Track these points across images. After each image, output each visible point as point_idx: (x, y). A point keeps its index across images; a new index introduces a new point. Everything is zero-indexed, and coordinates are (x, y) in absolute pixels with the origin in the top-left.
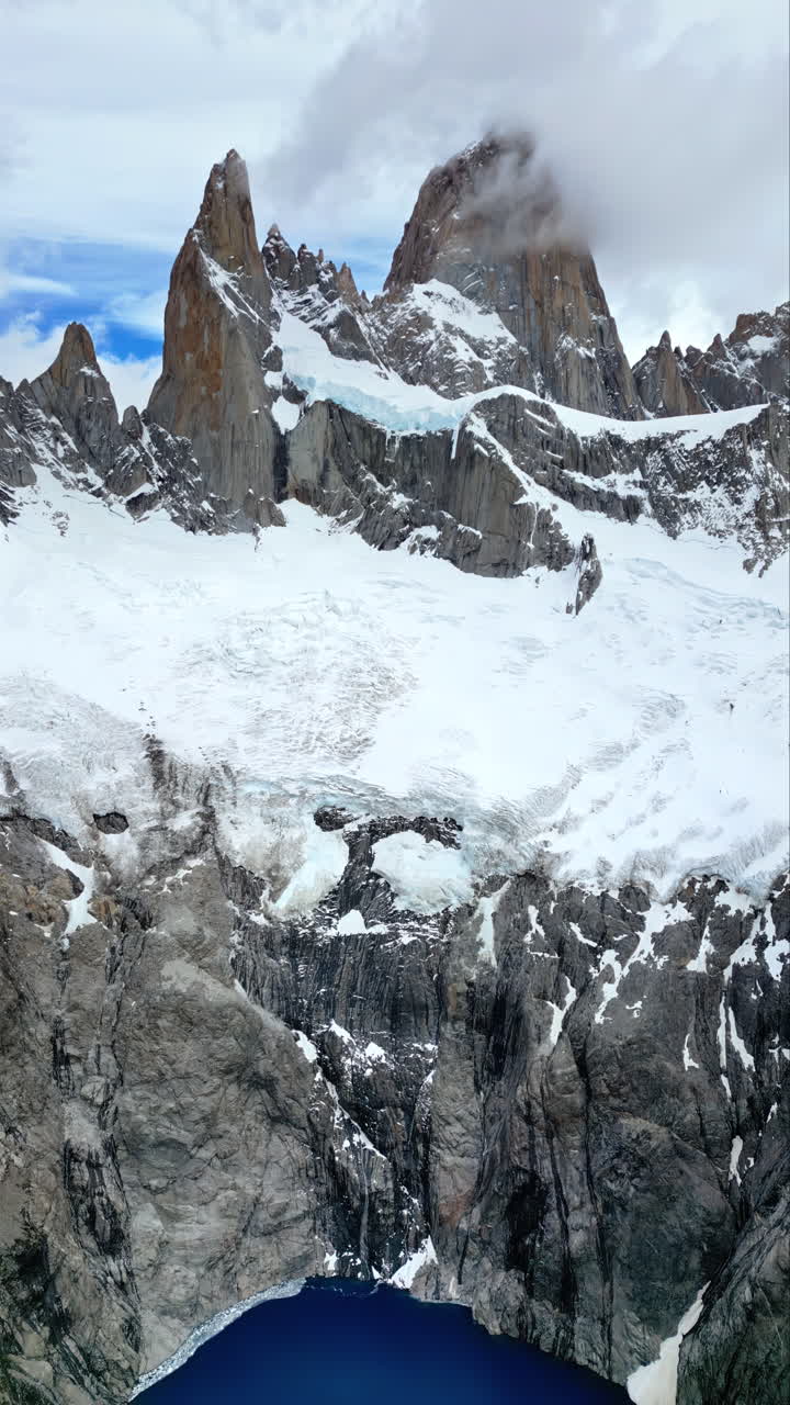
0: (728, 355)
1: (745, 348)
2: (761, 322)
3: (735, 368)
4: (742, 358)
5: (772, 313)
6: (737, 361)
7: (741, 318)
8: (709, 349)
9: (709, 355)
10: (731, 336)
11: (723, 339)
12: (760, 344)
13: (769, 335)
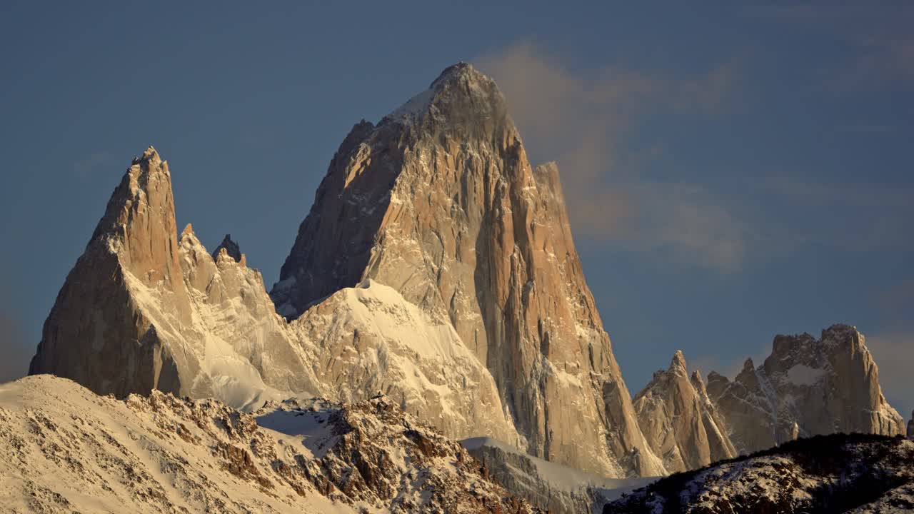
0: (762, 387)
1: (785, 380)
2: (803, 347)
3: (771, 406)
4: (781, 391)
5: (818, 337)
6: (775, 396)
7: (778, 340)
8: (737, 379)
9: (738, 386)
10: (766, 362)
11: (756, 366)
12: (802, 375)
13: (814, 364)
